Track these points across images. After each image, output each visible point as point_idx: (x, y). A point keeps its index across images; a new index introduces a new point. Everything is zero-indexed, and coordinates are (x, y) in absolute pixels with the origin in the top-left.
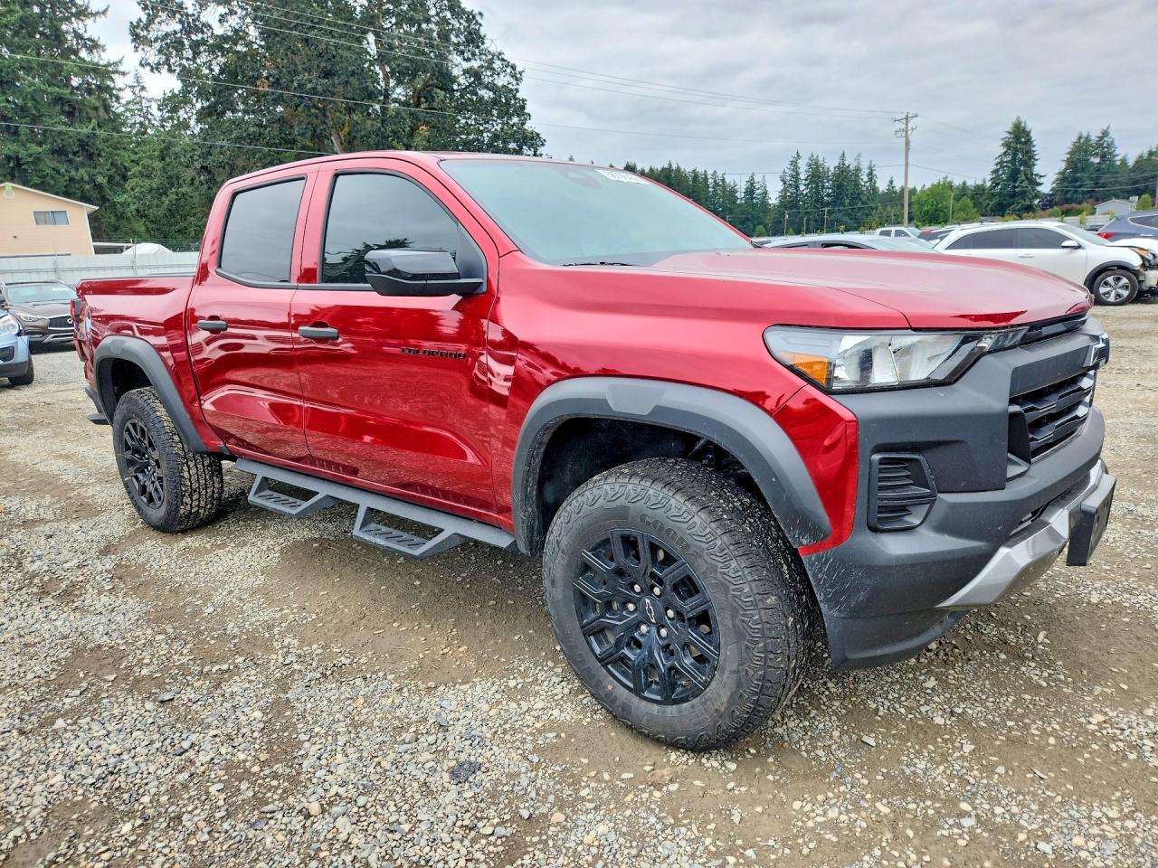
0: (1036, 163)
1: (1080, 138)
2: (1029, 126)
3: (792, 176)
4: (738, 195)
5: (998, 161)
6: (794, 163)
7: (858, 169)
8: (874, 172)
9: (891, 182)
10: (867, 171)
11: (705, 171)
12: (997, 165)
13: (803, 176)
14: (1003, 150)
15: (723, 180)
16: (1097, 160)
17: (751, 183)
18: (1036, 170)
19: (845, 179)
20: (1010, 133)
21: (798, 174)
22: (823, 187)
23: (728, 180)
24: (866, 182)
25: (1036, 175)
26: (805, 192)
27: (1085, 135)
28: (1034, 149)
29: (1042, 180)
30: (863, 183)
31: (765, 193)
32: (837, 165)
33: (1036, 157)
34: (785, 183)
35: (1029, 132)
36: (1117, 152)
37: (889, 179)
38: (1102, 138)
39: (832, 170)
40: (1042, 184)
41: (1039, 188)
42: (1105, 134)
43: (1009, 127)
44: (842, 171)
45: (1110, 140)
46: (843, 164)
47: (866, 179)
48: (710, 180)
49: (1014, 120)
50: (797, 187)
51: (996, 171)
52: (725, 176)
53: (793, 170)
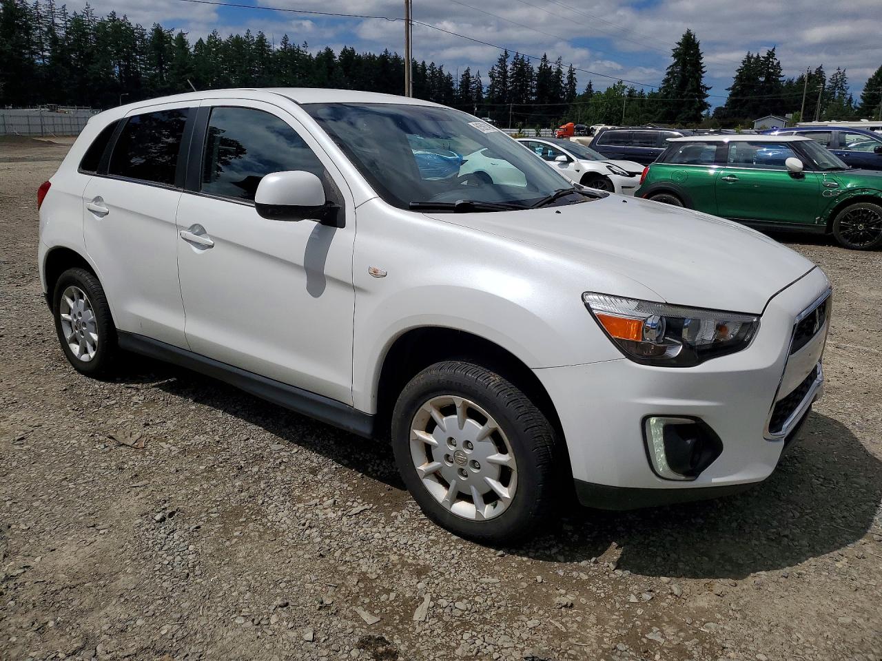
0: (703, 75)
1: (748, 57)
2: (698, 38)
3: (499, 73)
4: (455, 87)
5: (669, 70)
6: (502, 61)
7: (559, 72)
8: (574, 76)
9: (590, 86)
10: (567, 74)
11: (424, 62)
12: (668, 73)
13: (509, 74)
14: (673, 61)
15: (441, 72)
16: (762, 79)
17: (467, 75)
18: (704, 82)
19: (548, 78)
20: (679, 43)
21: (506, 72)
22: (527, 86)
23: (446, 73)
24: (566, 84)
25: (703, 87)
26: (510, 89)
27: (755, 56)
28: (701, 62)
29: (708, 92)
30: (563, 85)
31: (480, 88)
32: (539, 66)
33: (704, 70)
34: (493, 79)
35: (698, 45)
36: (781, 74)
37: (588, 83)
38: (767, 59)
39: (536, 70)
40: (707, 96)
41: (706, 100)
42: (771, 54)
43: (680, 39)
44: (545, 72)
45: (775, 62)
46: (545, 65)
47: (566, 81)
48: (428, 71)
49: (685, 33)
50: (504, 84)
51: (666, 81)
52: (443, 69)
53: (501, 68)
